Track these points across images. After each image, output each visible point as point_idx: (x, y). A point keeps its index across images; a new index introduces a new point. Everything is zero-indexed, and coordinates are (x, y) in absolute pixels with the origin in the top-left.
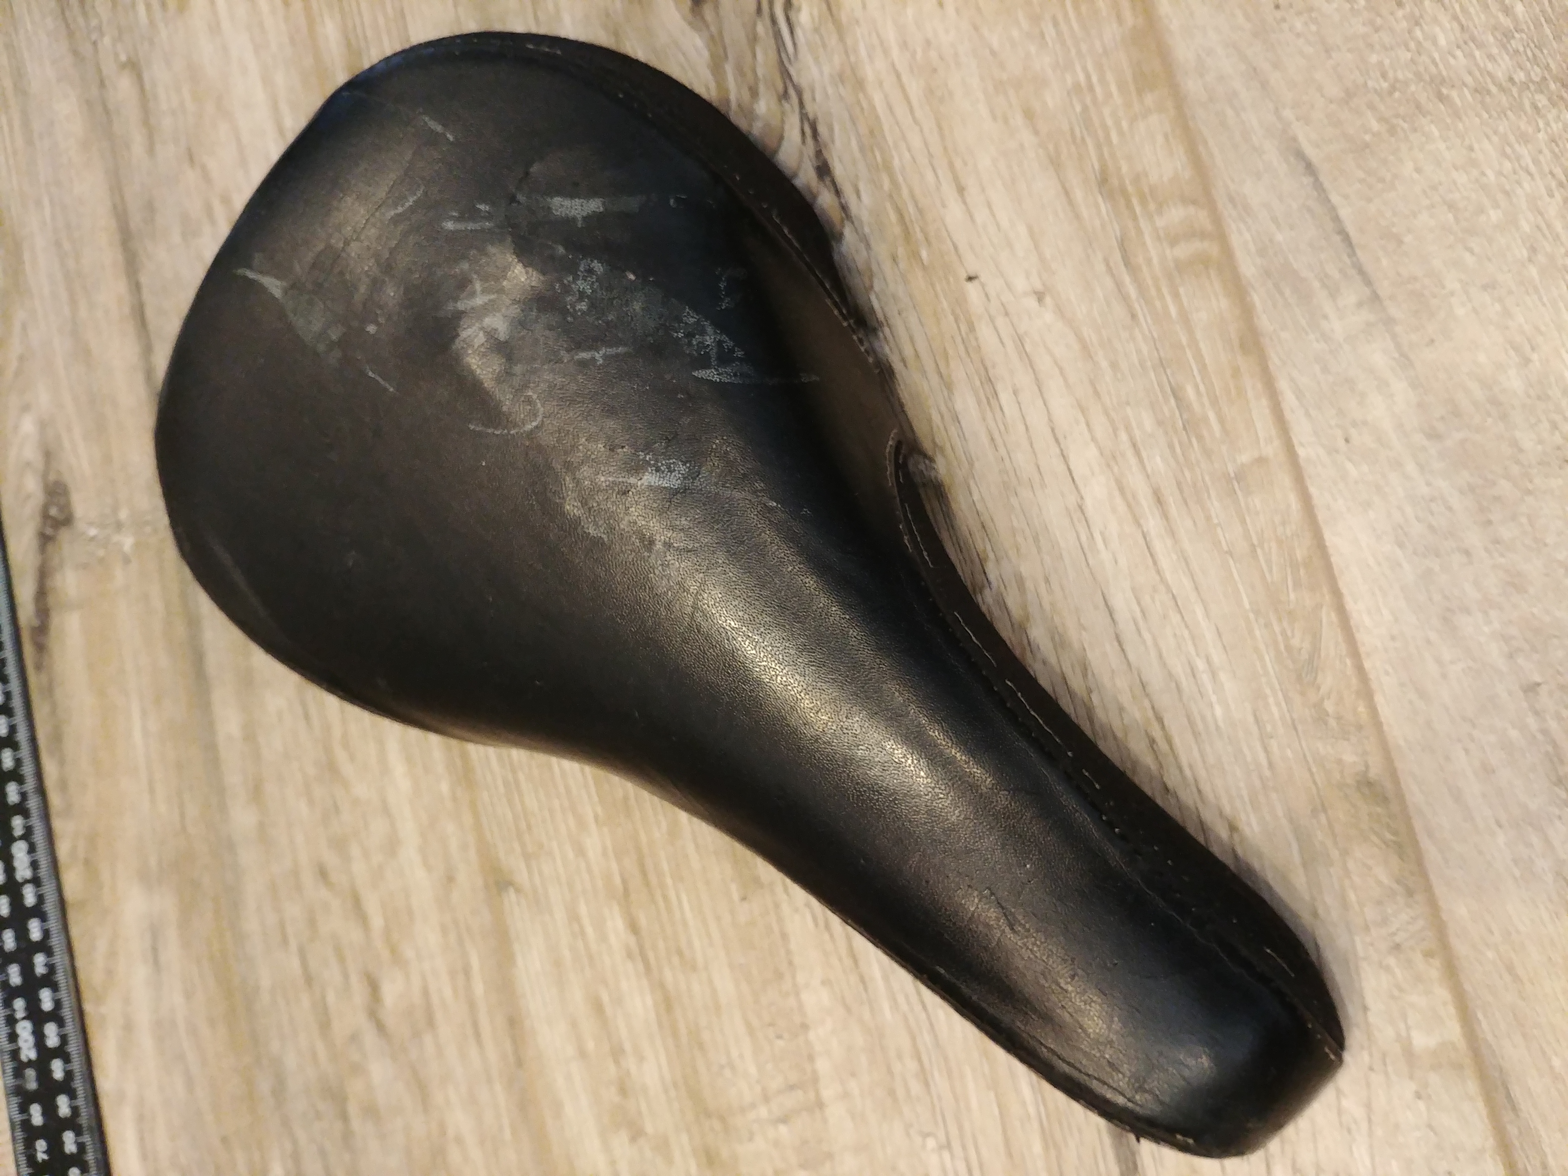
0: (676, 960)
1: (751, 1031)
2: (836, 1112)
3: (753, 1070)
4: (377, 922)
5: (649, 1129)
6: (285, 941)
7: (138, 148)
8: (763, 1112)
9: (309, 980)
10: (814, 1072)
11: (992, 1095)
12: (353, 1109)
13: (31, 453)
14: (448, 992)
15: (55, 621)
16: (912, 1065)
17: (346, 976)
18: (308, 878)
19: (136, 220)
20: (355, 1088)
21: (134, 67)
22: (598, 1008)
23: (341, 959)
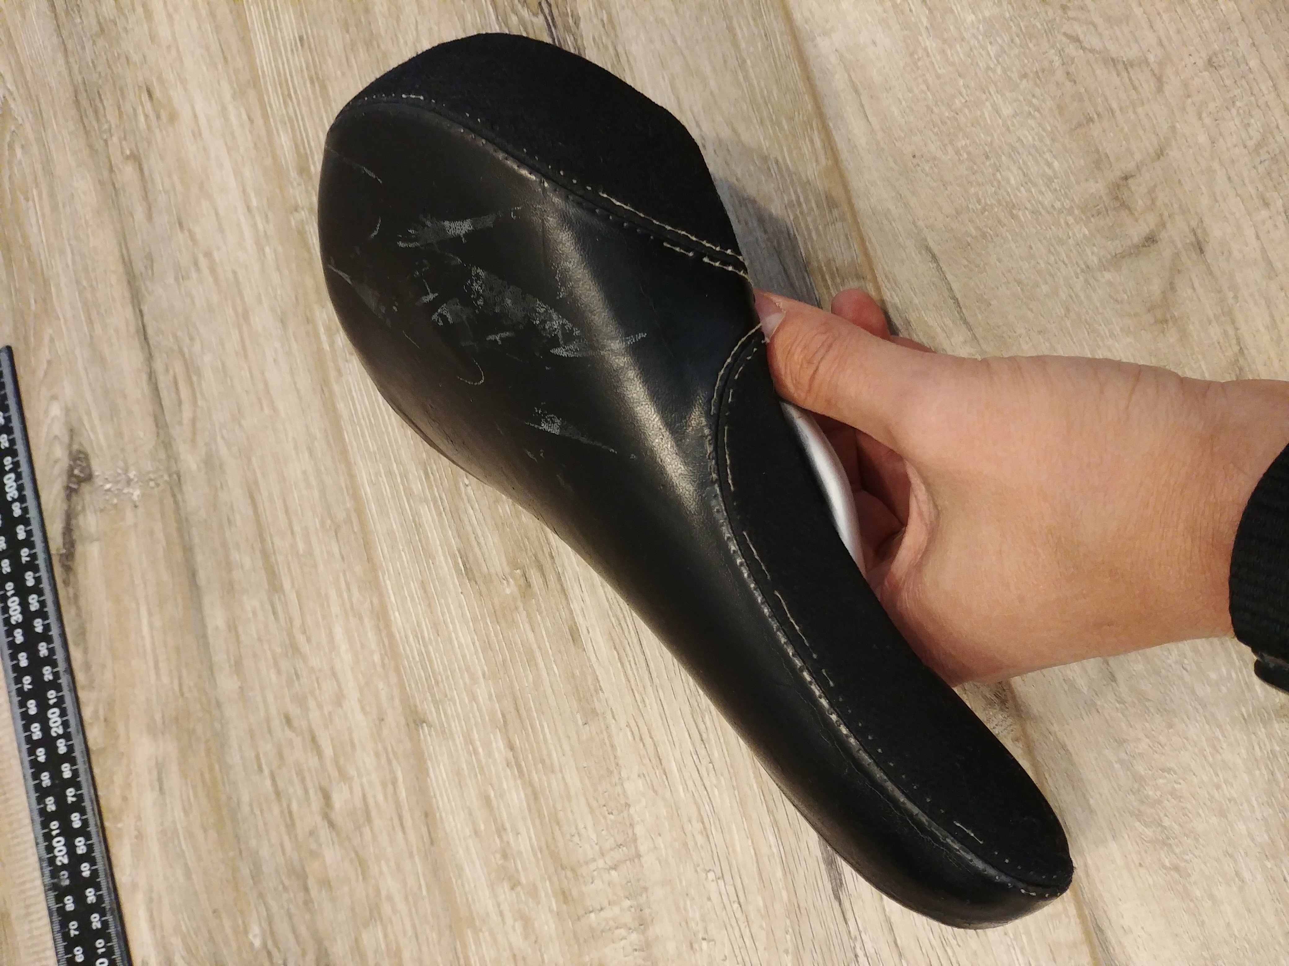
0: (540, 766)
1: (592, 811)
2: (649, 860)
3: (593, 836)
4: (328, 752)
5: (524, 881)
6: (260, 769)
7: (140, 215)
8: (601, 863)
9: (278, 794)
10: (634, 834)
11: (750, 842)
12: (311, 882)
13: (59, 429)
14: (380, 797)
15: (79, 549)
16: (698, 826)
17: (306, 791)
18: (277, 723)
19: (139, 267)
20: (314, 867)
21: (135, 158)
22: (487, 801)
23: (303, 780)
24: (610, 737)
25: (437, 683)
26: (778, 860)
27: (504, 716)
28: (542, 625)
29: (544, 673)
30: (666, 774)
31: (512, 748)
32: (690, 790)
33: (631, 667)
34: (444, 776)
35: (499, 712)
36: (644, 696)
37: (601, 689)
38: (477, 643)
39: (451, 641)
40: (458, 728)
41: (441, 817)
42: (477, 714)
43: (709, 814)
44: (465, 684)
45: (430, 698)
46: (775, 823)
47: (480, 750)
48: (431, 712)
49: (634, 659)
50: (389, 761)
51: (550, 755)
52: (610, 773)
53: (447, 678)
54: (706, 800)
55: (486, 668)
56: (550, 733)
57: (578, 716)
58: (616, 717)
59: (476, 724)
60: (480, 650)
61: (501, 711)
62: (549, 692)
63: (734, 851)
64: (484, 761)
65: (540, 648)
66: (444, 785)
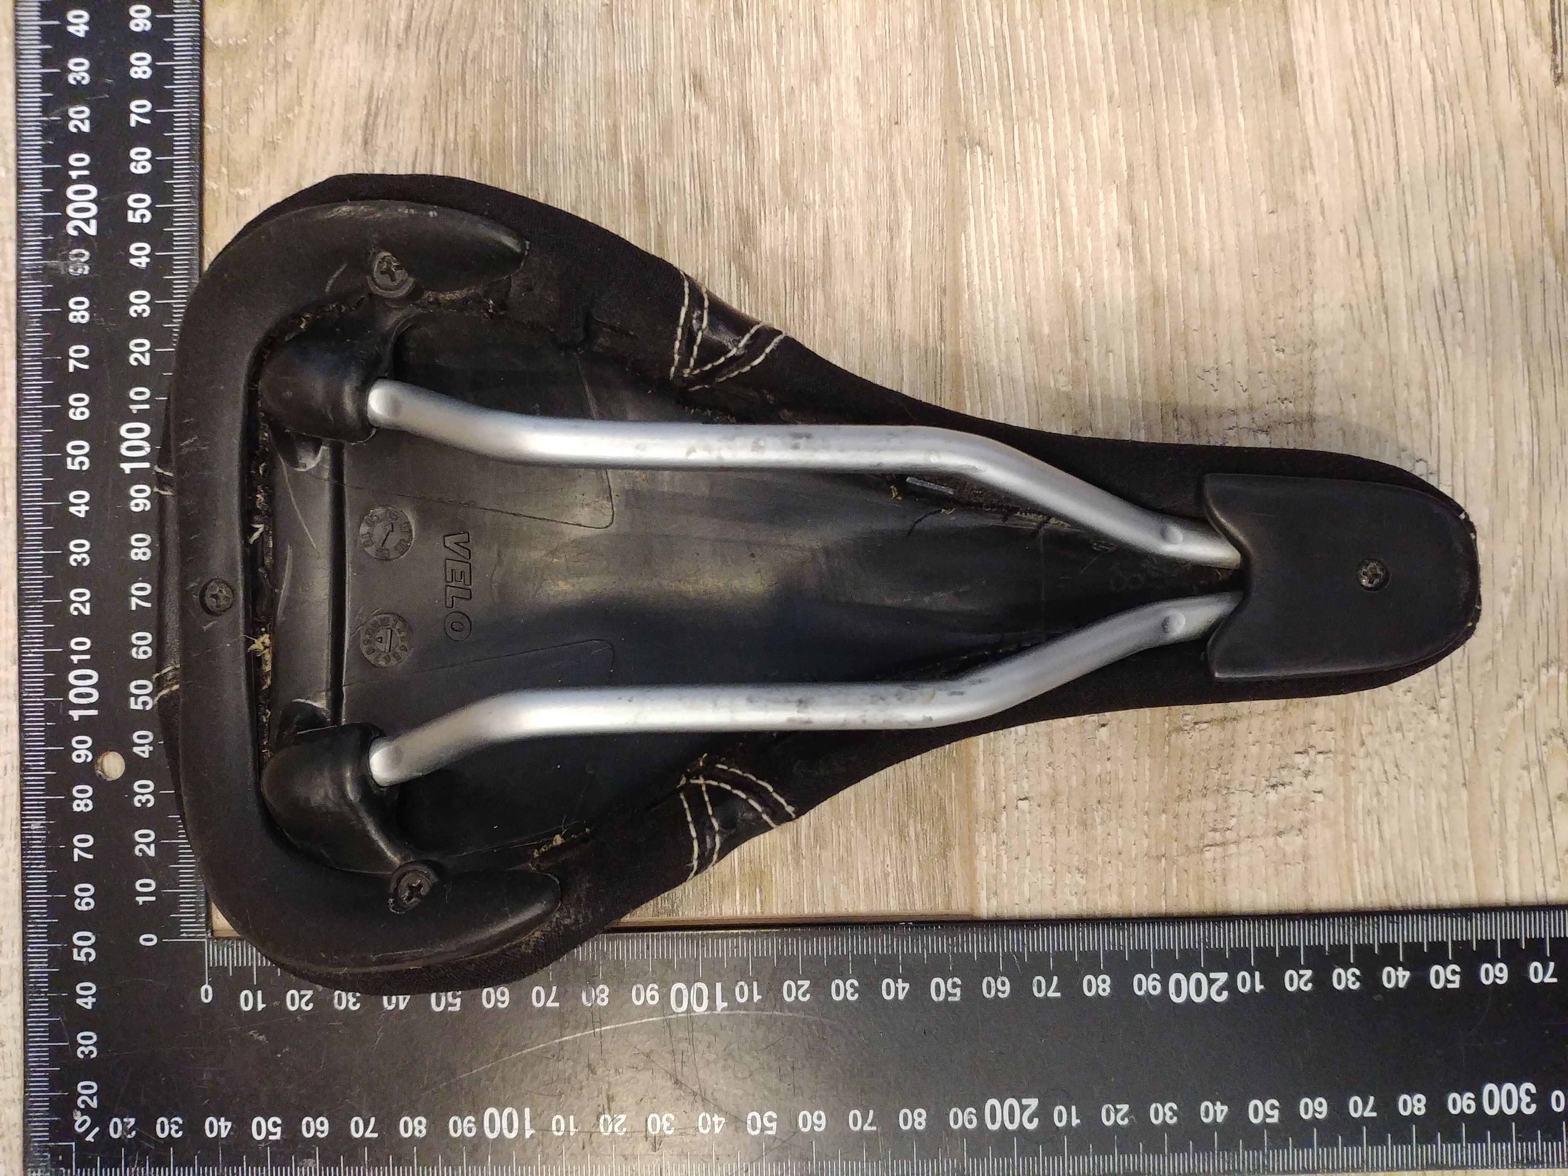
24: (1309, 239)
25: (1019, 88)
26: (1527, 463)
27: (1130, 167)
28: (1233, 50)
29: (1220, 122)
30: (1386, 313)
31: (1133, 219)
32: (1419, 342)
33: (1370, 148)
34: (995, 237)
35: (1124, 159)
36: (1380, 195)
37: (1312, 168)
38: (1111, 47)
39: (1062, 32)
40: (1042, 169)
41: (971, 299)
42: (1083, 155)
43: (1441, 380)
44: (1072, 102)
45: (999, 110)
46: (1536, 413)
47: (1075, 210)
48: (996, 132)
49: (1378, 138)
50: (894, 195)
51: (1198, 244)
52: (1296, 291)
53: (1041, 86)
54: (1440, 360)
55: (1116, 88)
56: (1208, 212)
57: (1263, 199)
58: (1327, 214)
59: (1077, 170)
60: (1112, 59)
61: (1127, 160)
62: (1222, 150)
63: (1465, 440)
64: (1076, 228)
65: (1222, 83)
66: (991, 252)
